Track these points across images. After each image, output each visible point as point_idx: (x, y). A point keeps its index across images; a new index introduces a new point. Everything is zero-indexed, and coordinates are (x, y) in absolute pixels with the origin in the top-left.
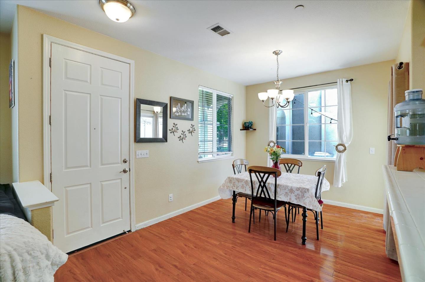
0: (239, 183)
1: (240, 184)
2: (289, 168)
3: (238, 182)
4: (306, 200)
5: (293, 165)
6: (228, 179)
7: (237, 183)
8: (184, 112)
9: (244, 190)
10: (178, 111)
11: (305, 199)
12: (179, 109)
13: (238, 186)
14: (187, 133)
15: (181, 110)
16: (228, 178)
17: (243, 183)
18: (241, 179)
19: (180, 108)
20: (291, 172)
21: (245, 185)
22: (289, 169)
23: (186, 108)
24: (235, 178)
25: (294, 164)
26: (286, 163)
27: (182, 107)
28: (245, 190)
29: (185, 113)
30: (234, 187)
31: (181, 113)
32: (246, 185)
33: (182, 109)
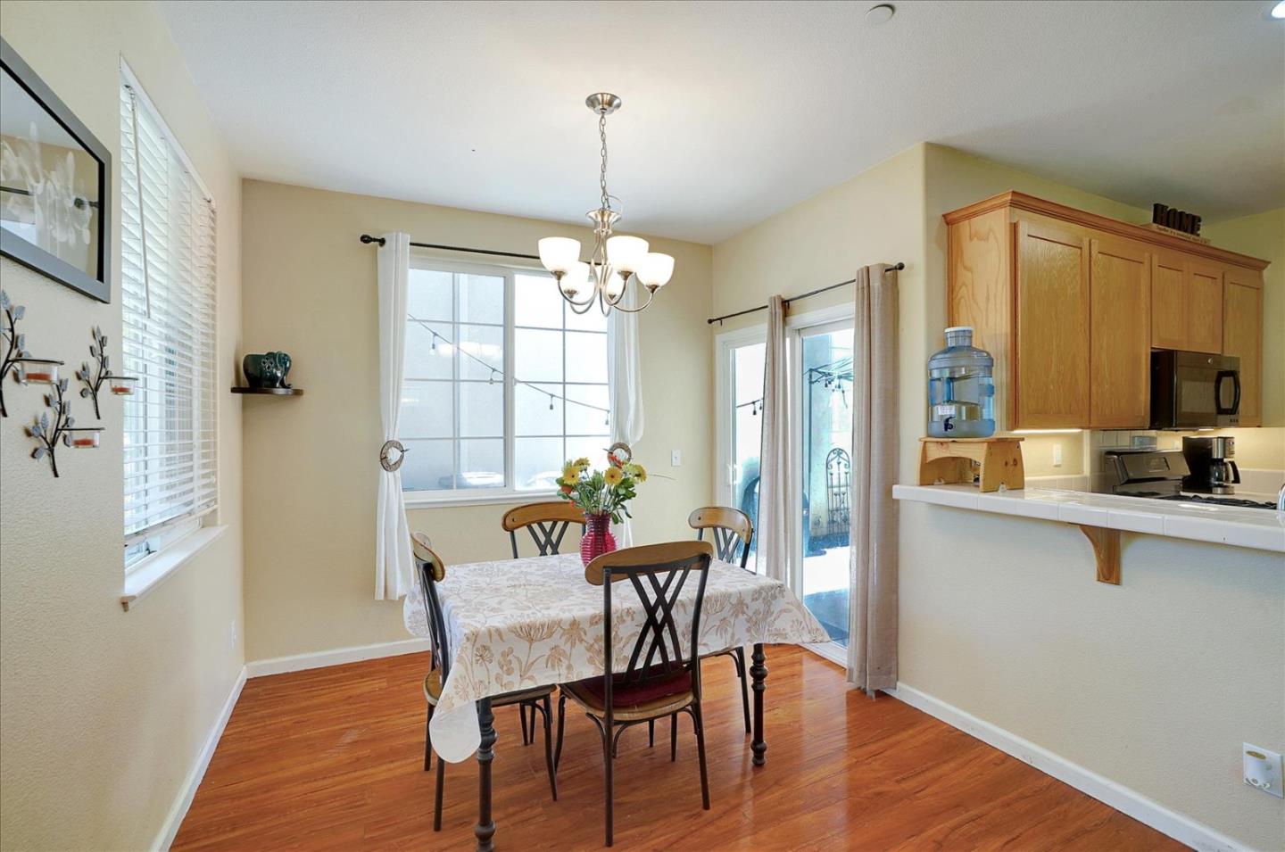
0: (535, 645)
1: (542, 649)
2: (548, 535)
3: (531, 641)
4: (776, 622)
5: (560, 525)
6: (469, 645)
7: (521, 648)
9: (563, 671)
11: (775, 620)
13: (531, 661)
16: (468, 639)
17: (557, 639)
18: (543, 626)
20: (555, 552)
21: (567, 648)
22: (549, 541)
24: (513, 630)
25: (561, 520)
26: (534, 522)
28: (570, 667)
30: (509, 672)
32: (573, 645)
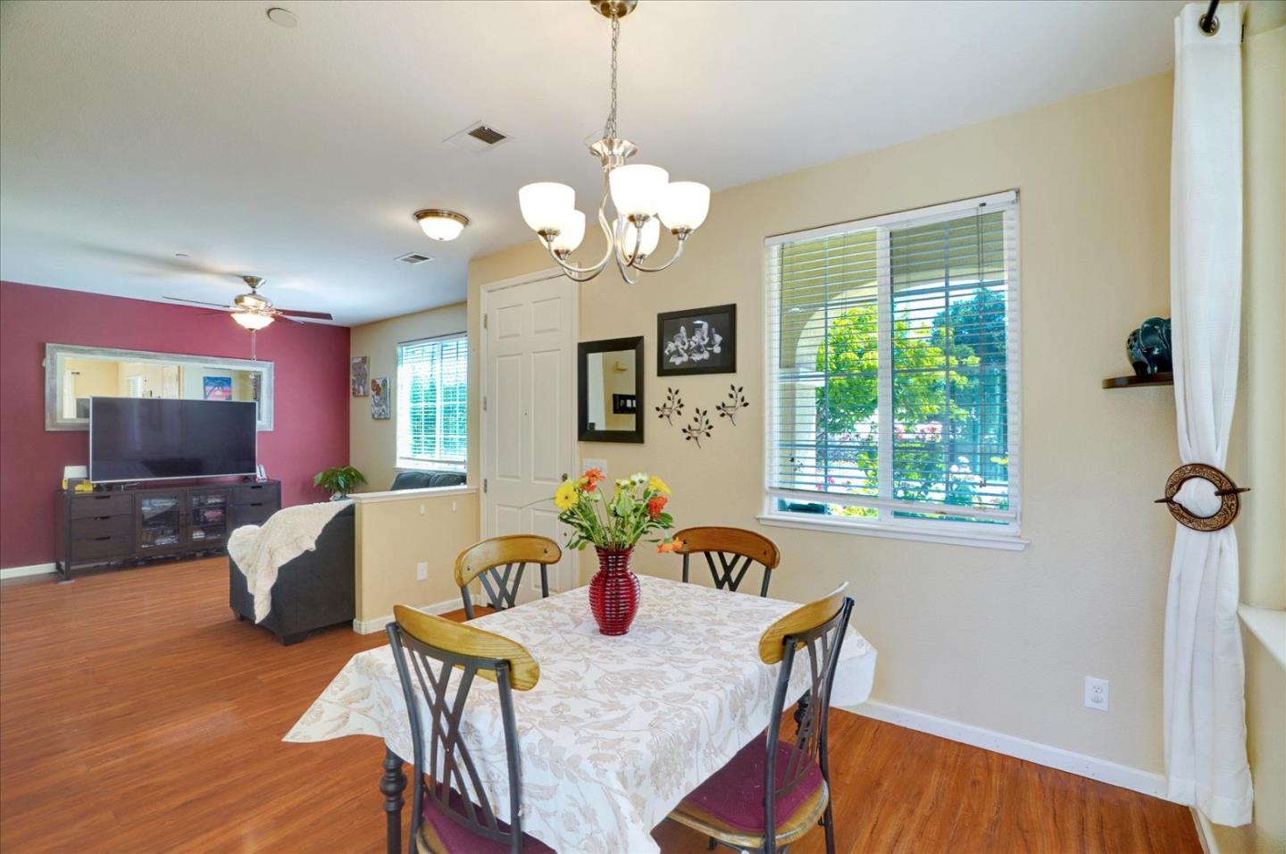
8: (699, 349)
10: (681, 351)
12: (684, 344)
14: (714, 416)
15: (690, 346)
19: (685, 340)
23: (705, 336)
27: (694, 335)
29: (702, 352)
31: (690, 356)
33: (691, 343)
